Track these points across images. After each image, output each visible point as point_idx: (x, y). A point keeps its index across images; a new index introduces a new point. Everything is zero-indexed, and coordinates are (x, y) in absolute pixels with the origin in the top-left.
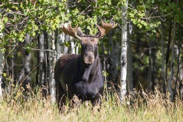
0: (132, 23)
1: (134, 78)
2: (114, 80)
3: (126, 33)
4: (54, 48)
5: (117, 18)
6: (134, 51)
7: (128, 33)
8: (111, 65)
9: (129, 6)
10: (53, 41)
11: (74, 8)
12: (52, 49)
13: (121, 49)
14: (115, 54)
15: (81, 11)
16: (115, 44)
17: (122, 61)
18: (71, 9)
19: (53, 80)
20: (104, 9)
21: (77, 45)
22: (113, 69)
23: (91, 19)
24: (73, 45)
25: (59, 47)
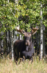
0: (45, 26)
1: (46, 48)
2: (38, 49)
3: (42, 30)
4: (13, 37)
5: (38, 24)
6: (46, 37)
7: (43, 30)
8: (36, 43)
9: (43, 19)
10: (12, 34)
11: (21, 20)
12: (12, 37)
13: (40, 37)
14: (38, 39)
15: (23, 21)
16: (38, 34)
17: (41, 42)
18: (20, 21)
19: (13, 50)
20: (33, 21)
21: (22, 36)
22: (37, 45)
23: (28, 25)
24: (20, 36)
25: (15, 37)
